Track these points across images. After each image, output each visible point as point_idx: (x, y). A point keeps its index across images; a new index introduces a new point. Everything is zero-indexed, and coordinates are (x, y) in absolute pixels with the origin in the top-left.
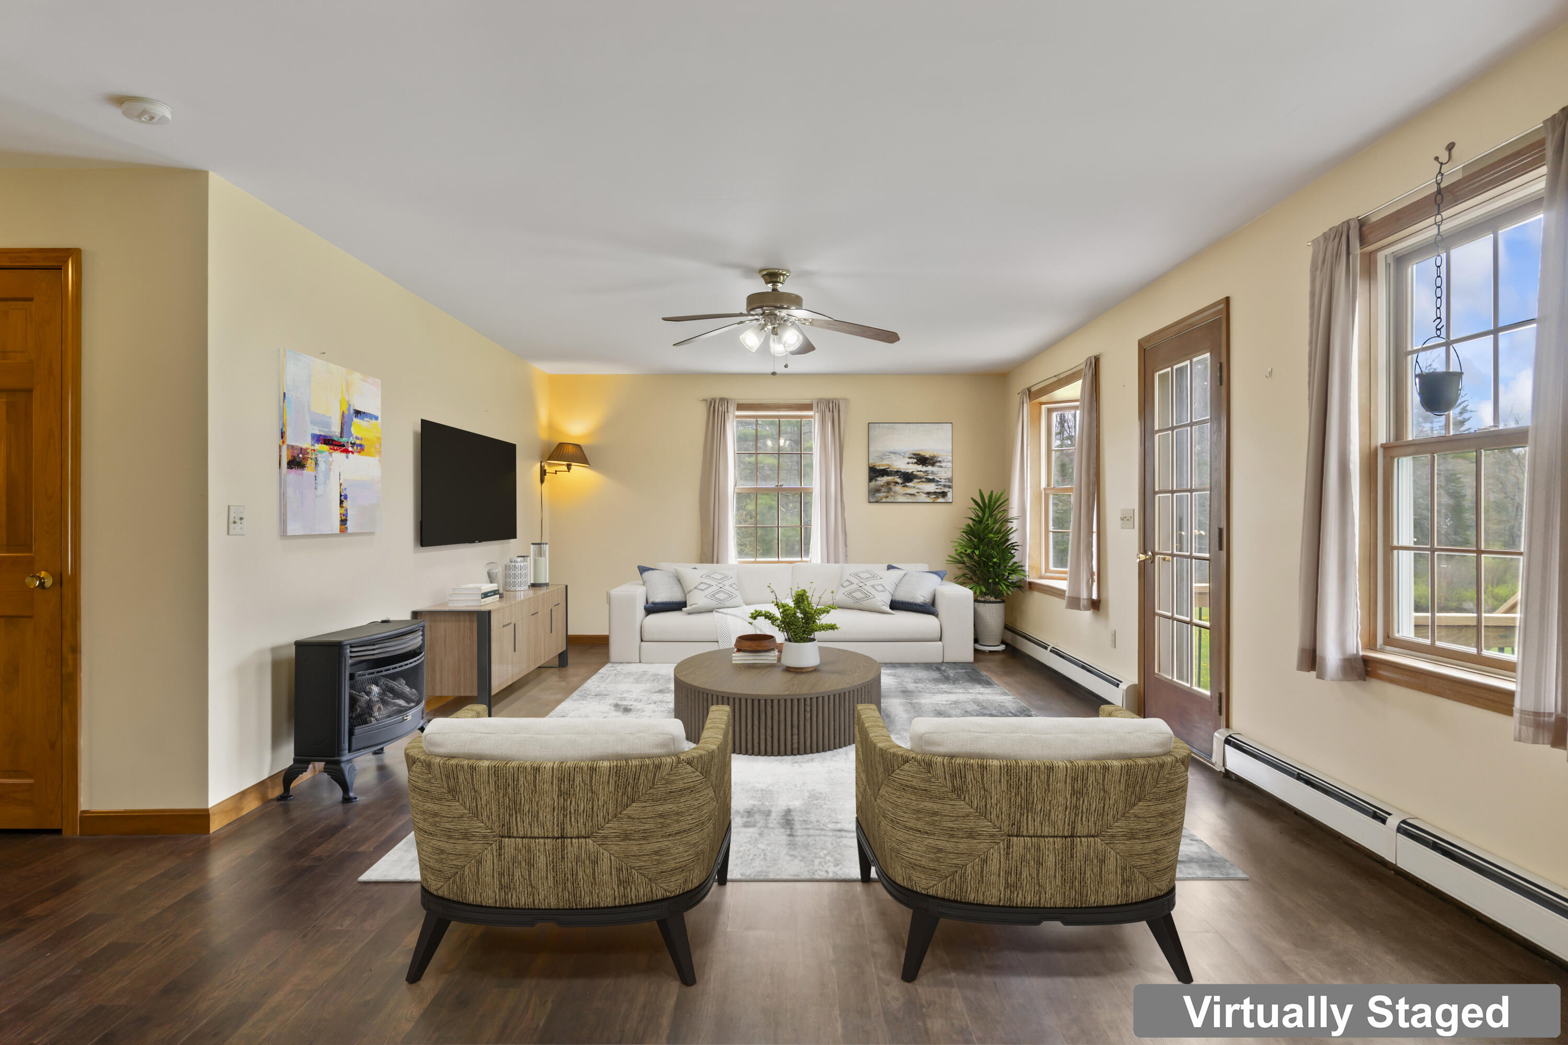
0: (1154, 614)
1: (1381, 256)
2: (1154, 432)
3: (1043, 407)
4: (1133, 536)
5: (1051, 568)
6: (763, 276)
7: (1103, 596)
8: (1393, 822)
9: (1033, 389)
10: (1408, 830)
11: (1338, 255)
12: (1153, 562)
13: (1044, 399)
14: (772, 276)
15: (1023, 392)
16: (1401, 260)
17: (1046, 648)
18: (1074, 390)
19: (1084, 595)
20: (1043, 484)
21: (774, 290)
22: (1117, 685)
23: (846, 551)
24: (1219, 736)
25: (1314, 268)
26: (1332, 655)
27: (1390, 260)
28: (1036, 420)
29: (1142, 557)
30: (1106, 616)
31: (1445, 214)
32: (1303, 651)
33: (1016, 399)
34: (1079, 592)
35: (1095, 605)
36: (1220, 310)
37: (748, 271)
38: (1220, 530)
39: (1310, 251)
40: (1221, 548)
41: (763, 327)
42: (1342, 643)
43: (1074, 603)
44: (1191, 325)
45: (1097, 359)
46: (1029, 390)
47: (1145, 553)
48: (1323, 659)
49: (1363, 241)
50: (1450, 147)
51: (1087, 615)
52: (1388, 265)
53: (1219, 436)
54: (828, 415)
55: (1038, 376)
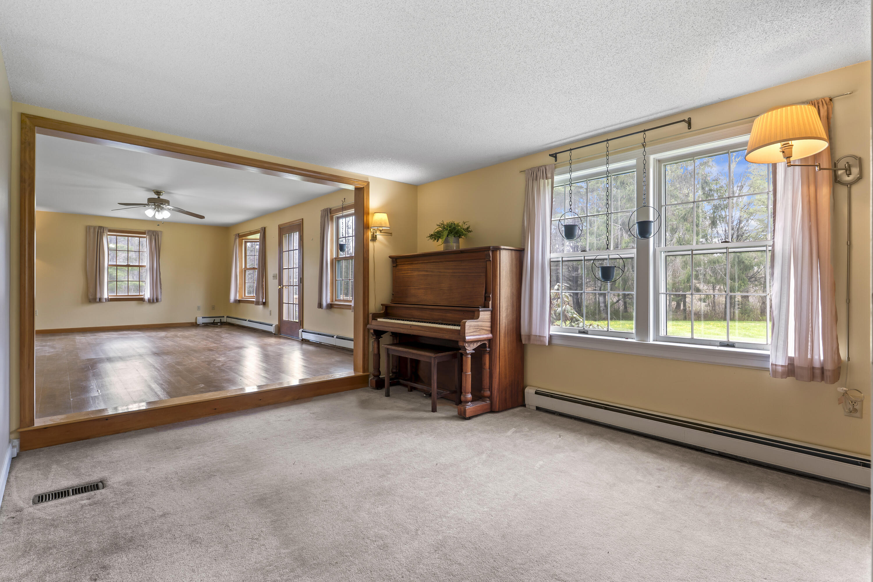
0: (283, 303)
1: (334, 216)
2: (283, 252)
3: (243, 240)
4: (277, 281)
5: (246, 295)
6: (154, 192)
7: (267, 301)
8: (335, 337)
9: (240, 234)
10: (338, 337)
11: (326, 215)
12: (283, 288)
13: (244, 238)
14: (158, 193)
15: (236, 235)
16: (338, 218)
17: (246, 321)
18: (257, 236)
19: (261, 300)
20: (243, 267)
21: (159, 197)
22: (272, 326)
23: (161, 291)
24: (300, 331)
25: (321, 217)
26: (324, 304)
27: (336, 218)
28: (241, 245)
29: (280, 287)
30: (268, 306)
31: (344, 212)
32: (319, 303)
33: (233, 237)
34: (259, 300)
35: (264, 304)
36: (300, 222)
37: (149, 190)
38: (301, 278)
39: (320, 212)
40: (301, 283)
41: (155, 209)
42: (326, 301)
43: (257, 303)
44: (293, 224)
45: (265, 228)
46: (239, 234)
47: (280, 286)
48: (323, 305)
49: (330, 214)
50: (345, 199)
51: (261, 306)
52: (335, 219)
53: (301, 254)
54: (153, 237)
55: (242, 230)
